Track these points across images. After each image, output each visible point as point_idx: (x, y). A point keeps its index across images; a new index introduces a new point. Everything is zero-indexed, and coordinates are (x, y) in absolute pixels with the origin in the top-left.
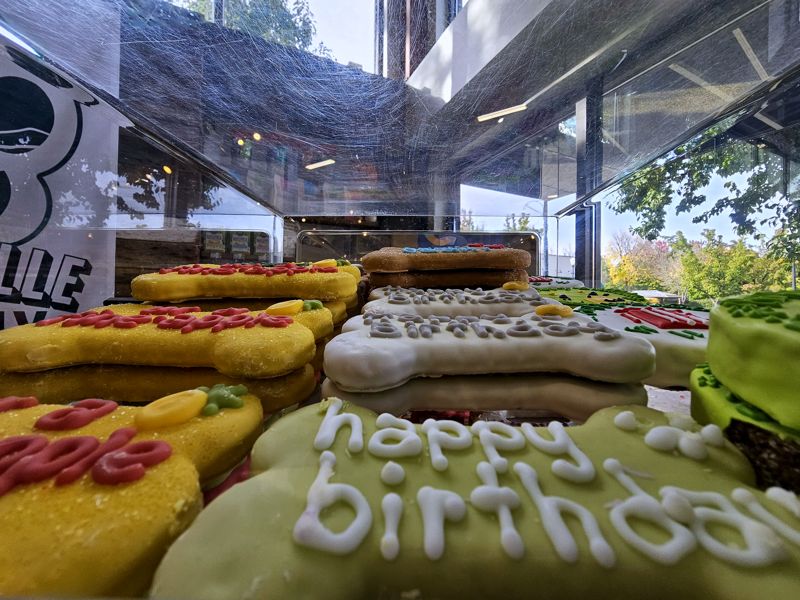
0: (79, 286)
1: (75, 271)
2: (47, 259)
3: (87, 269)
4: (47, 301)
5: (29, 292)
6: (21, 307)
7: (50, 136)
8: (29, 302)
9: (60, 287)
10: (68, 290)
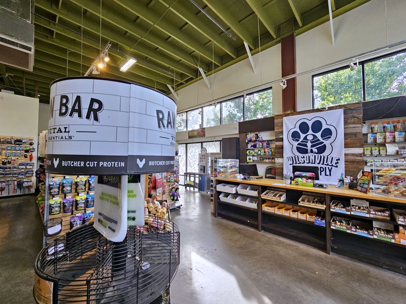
0: (338, 163)
1: (337, 160)
2: (332, 158)
3: (339, 160)
4: (332, 165)
5: (330, 164)
6: (329, 166)
7: (332, 136)
8: (330, 165)
9: (335, 163)
10: (336, 163)
